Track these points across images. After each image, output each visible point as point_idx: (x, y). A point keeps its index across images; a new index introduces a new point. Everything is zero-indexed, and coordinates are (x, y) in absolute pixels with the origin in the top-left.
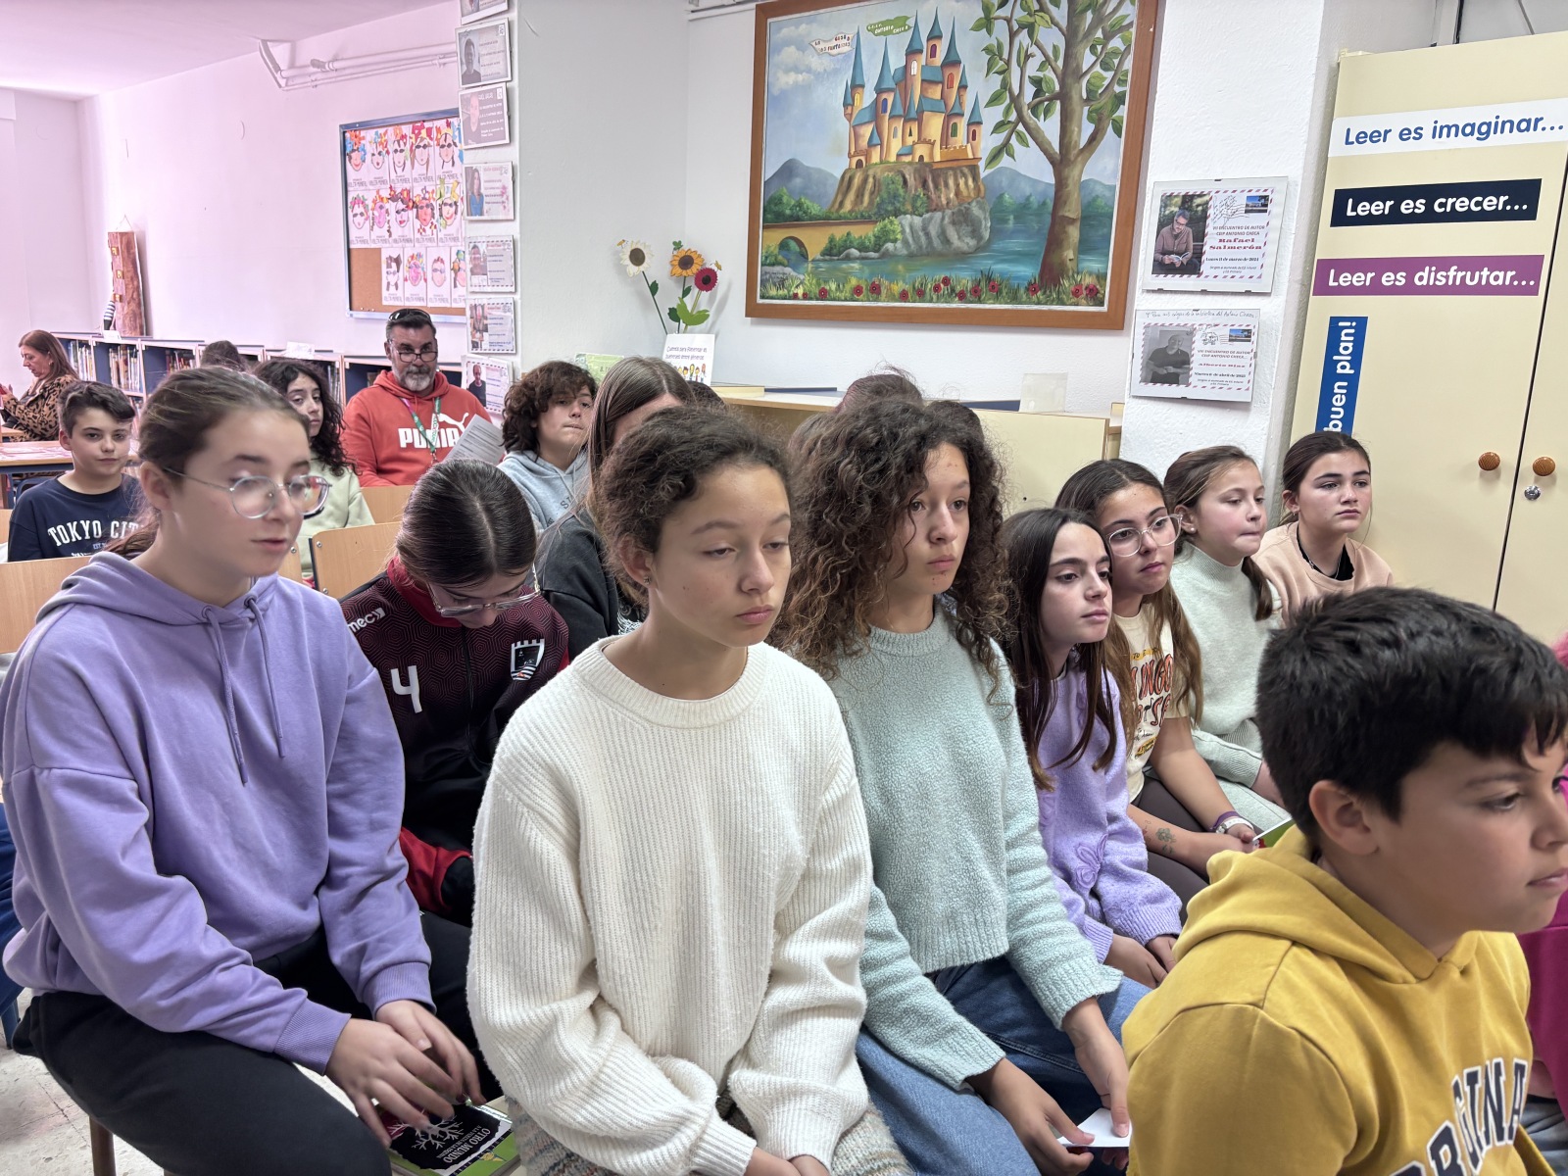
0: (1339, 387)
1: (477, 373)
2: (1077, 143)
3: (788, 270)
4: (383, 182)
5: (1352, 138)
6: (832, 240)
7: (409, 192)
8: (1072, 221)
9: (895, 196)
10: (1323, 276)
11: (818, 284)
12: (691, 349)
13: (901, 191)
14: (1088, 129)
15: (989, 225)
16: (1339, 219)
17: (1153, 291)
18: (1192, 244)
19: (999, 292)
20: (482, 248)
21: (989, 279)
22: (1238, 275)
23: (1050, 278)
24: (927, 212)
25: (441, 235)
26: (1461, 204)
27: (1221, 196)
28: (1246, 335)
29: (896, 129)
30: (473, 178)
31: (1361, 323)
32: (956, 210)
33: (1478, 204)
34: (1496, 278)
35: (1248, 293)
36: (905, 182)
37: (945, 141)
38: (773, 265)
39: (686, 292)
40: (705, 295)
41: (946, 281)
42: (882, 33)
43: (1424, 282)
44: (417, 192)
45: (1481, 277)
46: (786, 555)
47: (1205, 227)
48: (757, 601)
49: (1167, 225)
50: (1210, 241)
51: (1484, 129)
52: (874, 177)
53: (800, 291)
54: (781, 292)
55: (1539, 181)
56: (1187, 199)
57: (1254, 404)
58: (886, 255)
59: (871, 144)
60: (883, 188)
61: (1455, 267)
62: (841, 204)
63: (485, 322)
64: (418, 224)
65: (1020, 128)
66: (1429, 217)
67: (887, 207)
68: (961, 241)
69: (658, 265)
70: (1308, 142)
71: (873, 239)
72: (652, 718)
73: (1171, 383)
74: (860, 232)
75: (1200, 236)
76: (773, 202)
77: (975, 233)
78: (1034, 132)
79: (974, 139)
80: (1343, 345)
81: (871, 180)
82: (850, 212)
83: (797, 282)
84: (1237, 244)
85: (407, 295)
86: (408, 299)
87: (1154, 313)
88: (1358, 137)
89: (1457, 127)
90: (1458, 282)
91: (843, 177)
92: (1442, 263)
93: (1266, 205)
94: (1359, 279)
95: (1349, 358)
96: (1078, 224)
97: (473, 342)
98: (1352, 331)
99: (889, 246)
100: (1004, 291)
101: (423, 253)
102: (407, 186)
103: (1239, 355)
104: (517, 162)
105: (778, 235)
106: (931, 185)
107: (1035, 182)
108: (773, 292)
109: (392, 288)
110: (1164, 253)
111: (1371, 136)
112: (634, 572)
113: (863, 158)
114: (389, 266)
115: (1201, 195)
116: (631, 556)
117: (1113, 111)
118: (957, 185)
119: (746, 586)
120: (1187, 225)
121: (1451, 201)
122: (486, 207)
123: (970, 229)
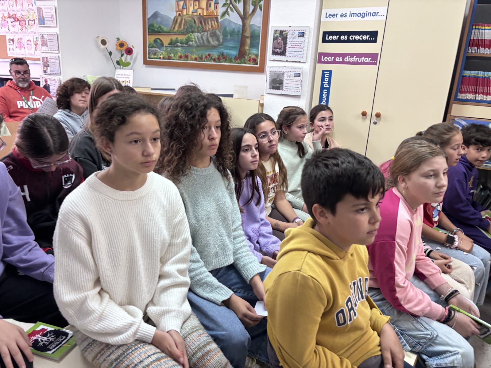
0: (325, 91)
1: (46, 81)
2: (249, 12)
3: (157, 49)
4: (5, 11)
5: (328, 16)
6: (171, 40)
7: (15, 15)
8: (248, 37)
9: (192, 26)
10: (320, 58)
11: (168, 54)
12: (125, 75)
13: (194, 25)
14: (252, 8)
15: (222, 37)
16: (324, 41)
17: (272, 60)
18: (283, 46)
19: (226, 59)
20: (45, 36)
21: (223, 55)
22: (296, 56)
23: (241, 55)
24: (202, 32)
25: (29, 31)
26: (357, 37)
27: (291, 32)
28: (298, 75)
29: (191, 3)
30: (40, 11)
31: (330, 72)
32: (211, 32)
33: (362, 37)
34: (366, 60)
35: (299, 62)
36: (195, 22)
37: (207, 9)
38: (152, 47)
39: (122, 55)
40: (129, 57)
41: (209, 55)
43: (347, 61)
44: (19, 15)
45: (362, 59)
46: (159, 143)
47: (286, 41)
48: (149, 159)
49: (276, 40)
50: (288, 45)
51: (363, 15)
52: (185, 20)
53: (162, 57)
54: (155, 57)
55: (377, 32)
56: (281, 32)
57: (301, 96)
58: (189, 46)
59: (183, 8)
60: (188, 23)
61: (355, 57)
62: (174, 28)
63: (48, 63)
64: (20, 27)
65: (231, 6)
66: (348, 41)
67: (189, 30)
68: (214, 42)
69: (112, 46)
70: (315, 16)
71: (185, 40)
72: (115, 198)
73: (278, 89)
74: (180, 38)
75: (285, 44)
76: (151, 26)
77: (218, 40)
78: (235, 7)
79: (216, 8)
80: (326, 78)
81: (183, 20)
82: (177, 31)
83: (161, 53)
84: (296, 47)
85: (18, 53)
86: (18, 54)
87: (273, 67)
88: (329, 16)
89: (356, 13)
90: (356, 61)
91: (174, 19)
92: (352, 55)
93: (304, 35)
94: (330, 59)
95: (327, 83)
96: (249, 38)
97: (44, 71)
98: (328, 74)
99: (190, 43)
100: (228, 59)
101: (23, 37)
102: (15, 13)
103: (297, 81)
104: (56, 6)
105: (153, 38)
106: (203, 23)
107: (236, 24)
108: (152, 56)
109: (11, 50)
110: (275, 48)
111: (333, 15)
112: (106, 149)
113: (180, 13)
114: (9, 42)
115: (285, 31)
116: (105, 144)
117: (259, 2)
118: (212, 24)
119: (145, 154)
120: (282, 40)
121: (354, 36)
122: (46, 22)
123: (216, 38)
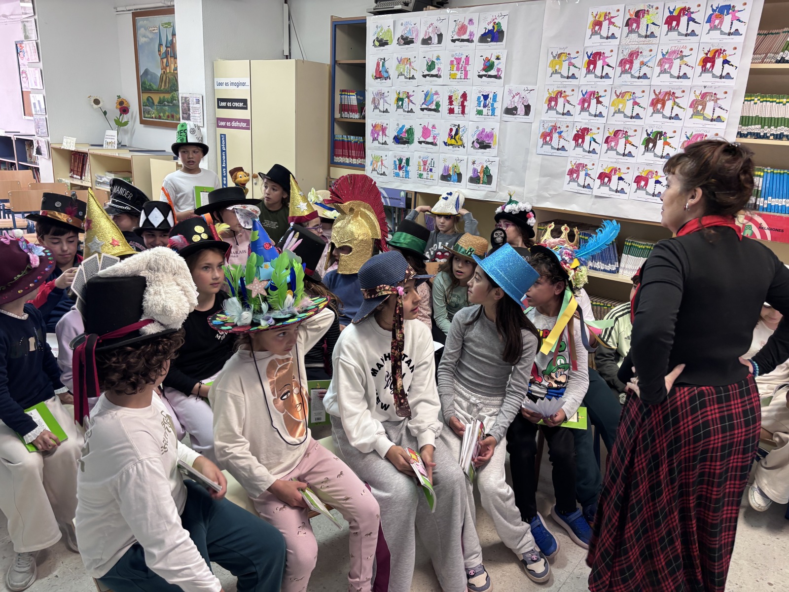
0: (224, 153)
3: (150, 108)
6: (160, 98)
10: (218, 122)
11: (158, 114)
12: (112, 136)
16: (218, 107)
18: (188, 112)
22: (197, 121)
27: (192, 98)
29: (172, 61)
31: (225, 136)
33: (239, 105)
34: (243, 125)
38: (145, 106)
39: (120, 114)
42: (166, 27)
43: (233, 125)
47: (189, 107)
49: (183, 105)
50: (191, 111)
51: (238, 84)
53: (154, 116)
54: (149, 116)
59: (167, 66)
60: (171, 81)
62: (161, 86)
66: (232, 107)
67: (172, 88)
71: (170, 99)
74: (166, 96)
80: (223, 142)
81: (168, 78)
82: (163, 89)
83: (153, 113)
84: (195, 112)
89: (233, 83)
91: (161, 76)
92: (236, 120)
93: (199, 102)
94: (223, 124)
95: (224, 145)
99: (175, 102)
105: (145, 96)
113: (165, 71)
115: (188, 98)
120: (186, 106)
121: (235, 103)
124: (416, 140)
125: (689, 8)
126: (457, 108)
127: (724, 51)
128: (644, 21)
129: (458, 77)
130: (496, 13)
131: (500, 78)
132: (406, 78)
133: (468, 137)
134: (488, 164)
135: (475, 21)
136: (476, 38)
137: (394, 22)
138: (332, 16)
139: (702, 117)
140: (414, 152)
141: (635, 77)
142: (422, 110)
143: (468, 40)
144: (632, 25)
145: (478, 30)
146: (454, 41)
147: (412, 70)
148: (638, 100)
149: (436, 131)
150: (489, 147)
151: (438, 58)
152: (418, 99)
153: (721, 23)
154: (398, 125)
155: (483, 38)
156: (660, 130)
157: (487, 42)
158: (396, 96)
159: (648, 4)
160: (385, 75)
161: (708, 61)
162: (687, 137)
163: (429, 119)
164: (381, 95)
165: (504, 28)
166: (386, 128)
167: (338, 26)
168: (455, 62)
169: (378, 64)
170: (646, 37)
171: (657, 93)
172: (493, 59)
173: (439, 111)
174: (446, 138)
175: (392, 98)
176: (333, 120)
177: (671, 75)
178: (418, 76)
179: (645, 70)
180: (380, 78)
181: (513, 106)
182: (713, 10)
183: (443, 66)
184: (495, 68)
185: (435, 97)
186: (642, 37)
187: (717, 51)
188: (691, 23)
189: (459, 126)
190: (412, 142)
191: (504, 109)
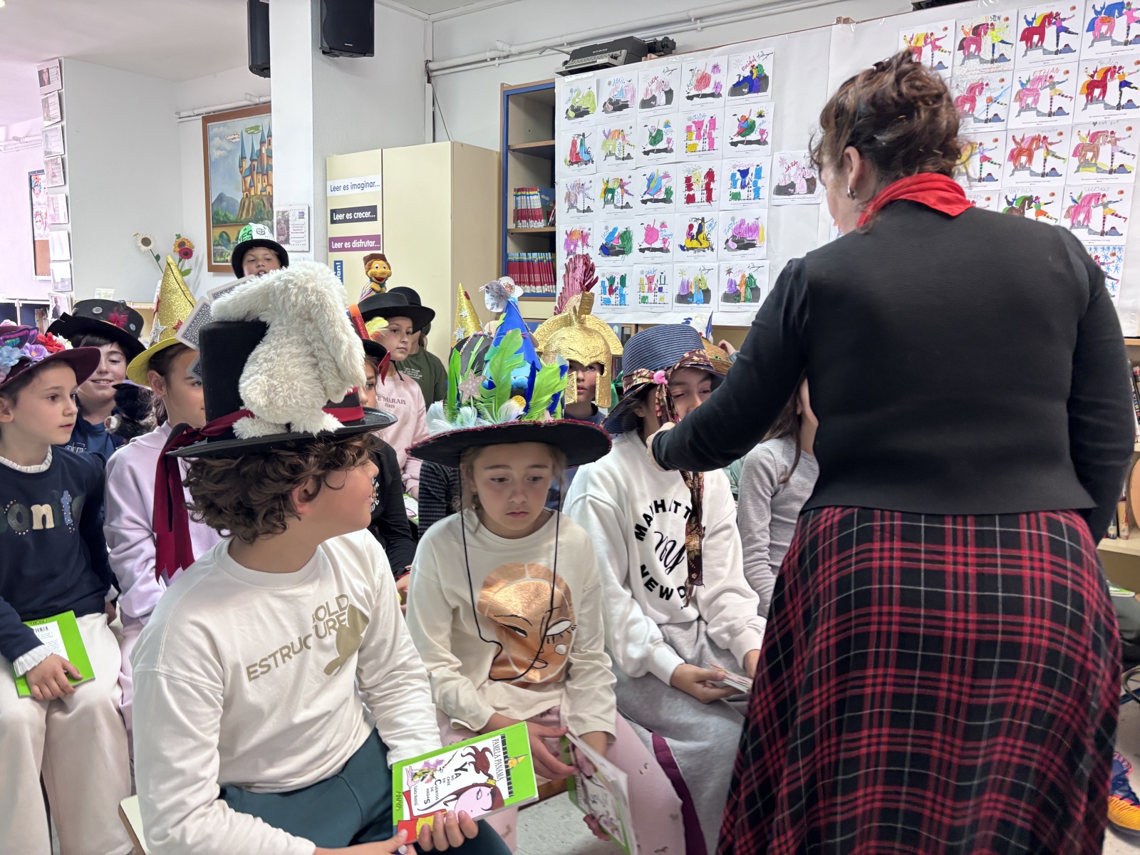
1: (56, 302)
3: (223, 248)
9: (261, 211)
10: (330, 244)
13: (263, 209)
16: (332, 221)
18: (287, 232)
22: (299, 244)
26: (360, 215)
27: (293, 212)
29: (259, 178)
33: (364, 215)
34: (371, 244)
38: (217, 245)
40: (188, 261)
42: (250, 133)
43: (355, 246)
45: (367, 244)
47: (289, 225)
49: (279, 223)
50: (291, 230)
51: (362, 186)
54: (220, 259)
55: (375, 207)
56: (283, 212)
59: (251, 186)
60: (256, 207)
61: (361, 240)
62: (242, 215)
66: (353, 220)
75: (288, 228)
76: (216, 214)
81: (251, 203)
84: (298, 231)
88: (333, 189)
90: (362, 246)
91: (241, 202)
92: (358, 238)
93: (304, 216)
94: (339, 245)
98: (340, 264)
110: (280, 235)
111: (337, 188)
113: (248, 193)
115: (287, 212)
120: (284, 223)
121: (357, 214)
124: (635, 248)
125: (1058, 14)
126: (699, 193)
127: (1121, 68)
128: (987, 41)
129: (700, 148)
130: (755, 53)
131: (765, 143)
132: (618, 158)
133: (719, 234)
134: (752, 271)
135: (723, 67)
136: (725, 91)
137: (598, 81)
138: (502, 85)
139: (1094, 169)
140: (633, 266)
141: (980, 121)
142: (644, 202)
143: (712, 95)
144: (969, 47)
145: (728, 80)
146: (690, 98)
147: (626, 146)
148: (988, 154)
149: (668, 231)
150: (753, 246)
151: (667, 125)
152: (638, 187)
153: (1111, 29)
154: (606, 228)
155: (737, 89)
156: (1028, 194)
157: (743, 94)
158: (603, 187)
159: (992, 15)
160: (585, 157)
161: (1096, 86)
162: (1074, 201)
163: (655, 214)
164: (580, 187)
165: (768, 71)
166: (587, 235)
167: (510, 96)
168: (694, 128)
169: (574, 144)
170: (993, 61)
171: (1018, 139)
172: (753, 117)
173: (671, 202)
174: (683, 240)
175: (597, 191)
176: (505, 233)
177: (1038, 112)
178: (637, 153)
179: (995, 109)
180: (577, 163)
181: (788, 182)
182: (1096, 12)
183: (677, 136)
184: (757, 130)
185: (664, 181)
186: (986, 62)
187: (1109, 70)
188: (1062, 34)
189: (703, 219)
190: (630, 250)
191: (773, 188)
